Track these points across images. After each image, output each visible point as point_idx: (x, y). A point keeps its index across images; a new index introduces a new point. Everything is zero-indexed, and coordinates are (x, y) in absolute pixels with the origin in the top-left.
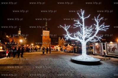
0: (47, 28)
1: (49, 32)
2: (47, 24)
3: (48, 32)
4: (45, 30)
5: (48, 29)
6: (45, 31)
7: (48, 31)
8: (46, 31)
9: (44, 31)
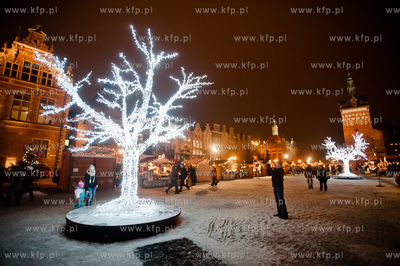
0: (354, 100)
1: (365, 109)
2: (354, 84)
3: (362, 112)
4: (350, 106)
5: (362, 102)
6: (351, 111)
7: (359, 109)
8: (355, 110)
9: (344, 112)
